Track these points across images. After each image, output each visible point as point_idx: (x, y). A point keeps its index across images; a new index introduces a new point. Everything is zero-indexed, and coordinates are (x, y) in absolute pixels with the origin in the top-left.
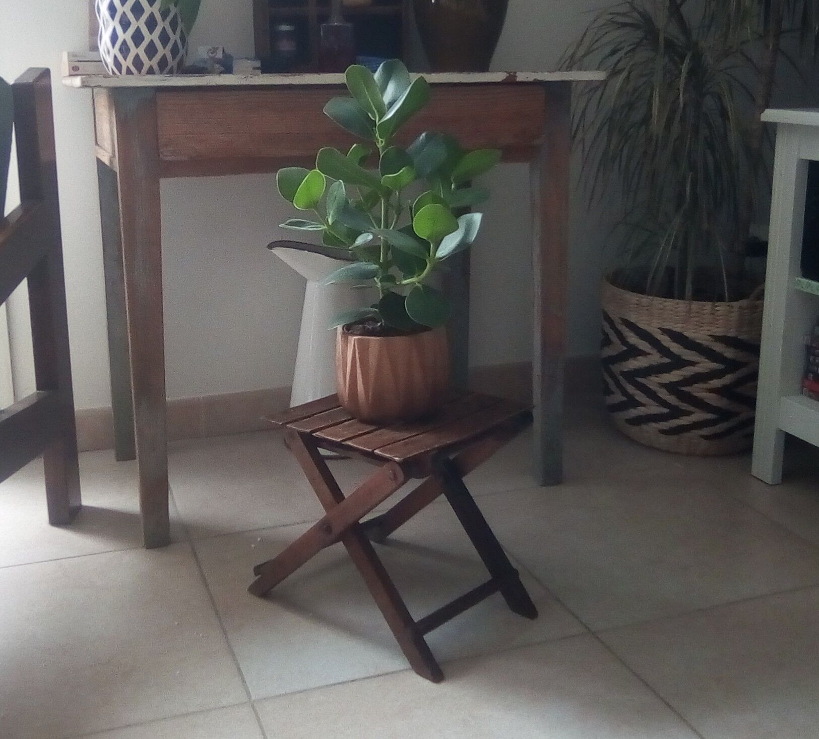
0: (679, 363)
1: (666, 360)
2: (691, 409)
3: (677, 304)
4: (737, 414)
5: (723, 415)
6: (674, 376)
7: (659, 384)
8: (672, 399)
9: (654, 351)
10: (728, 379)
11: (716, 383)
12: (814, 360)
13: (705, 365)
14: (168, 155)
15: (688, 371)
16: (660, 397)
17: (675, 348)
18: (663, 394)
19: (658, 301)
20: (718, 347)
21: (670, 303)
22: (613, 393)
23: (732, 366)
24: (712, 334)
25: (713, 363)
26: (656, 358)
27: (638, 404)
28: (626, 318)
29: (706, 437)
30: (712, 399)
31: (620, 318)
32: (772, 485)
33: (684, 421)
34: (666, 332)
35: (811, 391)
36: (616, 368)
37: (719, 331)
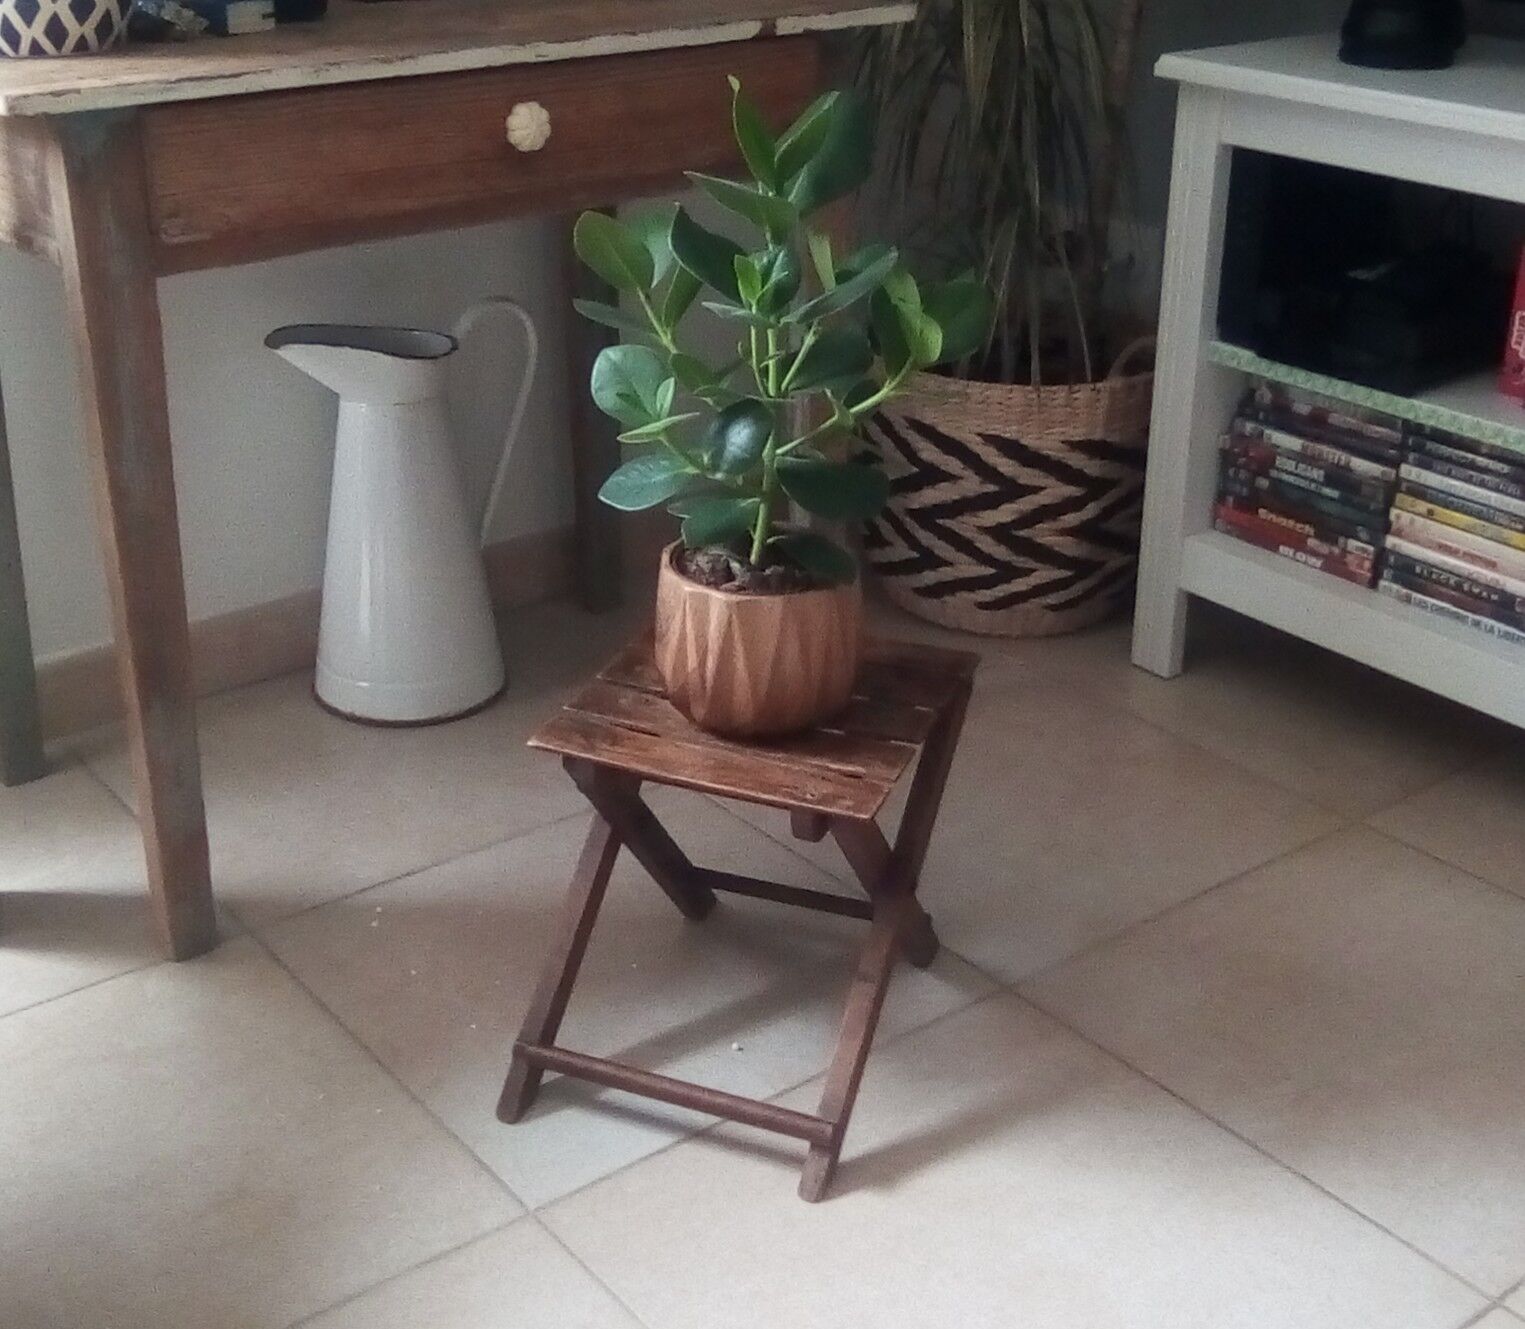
0: (1013, 490)
1: (991, 488)
2: (1031, 564)
3: (1011, 391)
4: (1101, 565)
5: (1081, 568)
6: (1005, 514)
7: (978, 527)
8: (1001, 552)
9: (969, 473)
10: (1091, 510)
11: (1071, 519)
12: (1236, 473)
13: (1056, 491)
14: (174, 234)
15: (1026, 504)
16: (979, 549)
17: (1006, 466)
18: (986, 544)
19: (977, 388)
20: (1077, 460)
21: (997, 391)
22: (889, 544)
23: (1095, 487)
24: (1068, 438)
25: (1068, 487)
26: (972, 485)
27: (939, 562)
28: (917, 417)
29: (1053, 608)
30: (1068, 546)
31: (906, 419)
32: (1168, 679)
33: (1020, 585)
34: (990, 439)
35: (1230, 523)
36: (897, 504)
37: (1078, 434)
